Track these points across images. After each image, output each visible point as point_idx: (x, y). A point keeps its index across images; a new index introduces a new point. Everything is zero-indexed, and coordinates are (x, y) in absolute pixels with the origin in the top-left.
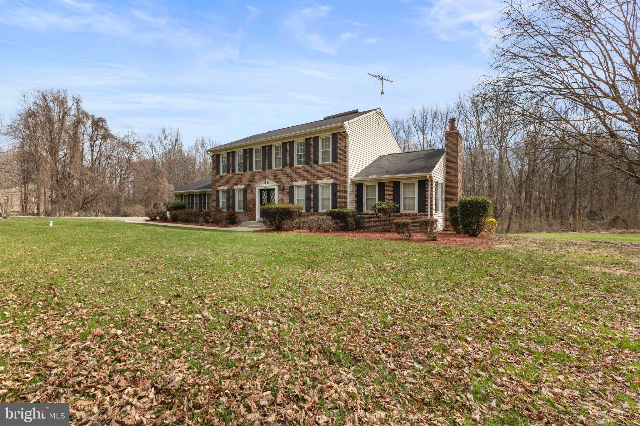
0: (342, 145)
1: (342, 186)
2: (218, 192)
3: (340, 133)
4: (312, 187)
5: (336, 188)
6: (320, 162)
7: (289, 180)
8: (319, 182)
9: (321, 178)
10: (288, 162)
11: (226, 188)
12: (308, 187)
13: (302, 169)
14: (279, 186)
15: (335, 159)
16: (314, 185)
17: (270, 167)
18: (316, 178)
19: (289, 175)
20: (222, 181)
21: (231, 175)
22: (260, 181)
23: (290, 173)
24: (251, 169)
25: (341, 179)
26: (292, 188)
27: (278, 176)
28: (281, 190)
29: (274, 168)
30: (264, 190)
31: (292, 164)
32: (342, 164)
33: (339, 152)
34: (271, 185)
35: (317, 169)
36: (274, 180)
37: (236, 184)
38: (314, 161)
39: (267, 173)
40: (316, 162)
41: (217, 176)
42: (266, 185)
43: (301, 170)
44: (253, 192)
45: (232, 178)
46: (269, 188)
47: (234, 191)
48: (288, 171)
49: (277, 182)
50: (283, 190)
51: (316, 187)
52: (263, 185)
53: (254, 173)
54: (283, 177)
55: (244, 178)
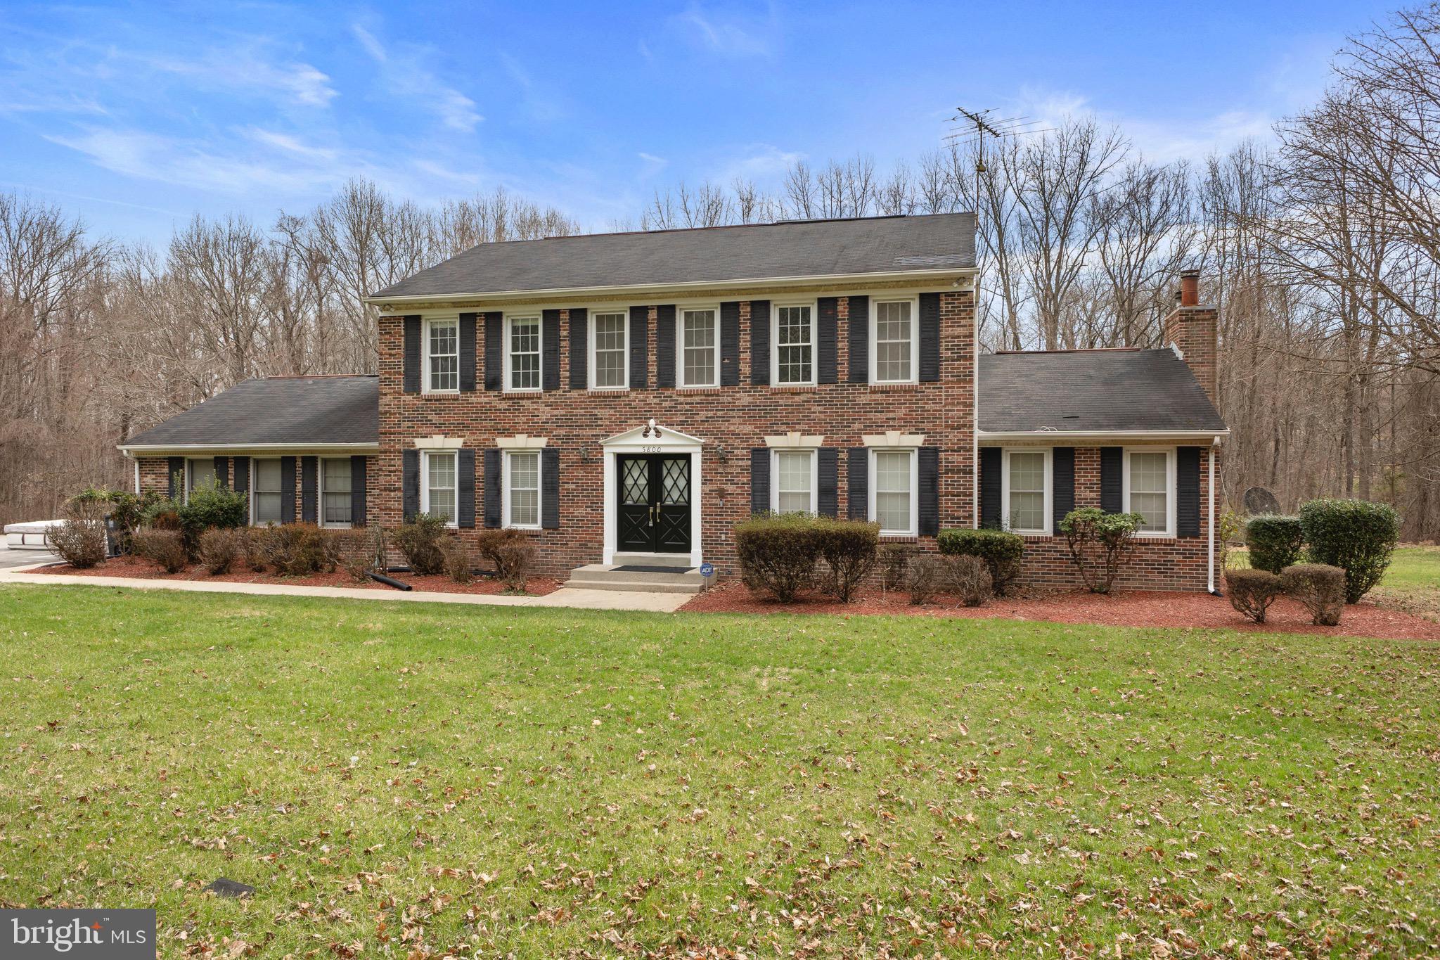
0: (958, 331)
1: (956, 458)
2: (412, 456)
3: (947, 294)
4: (843, 455)
5: (937, 461)
6: (874, 380)
7: (748, 428)
8: (869, 440)
9: (878, 428)
10: (745, 369)
11: (456, 443)
12: (827, 457)
13: (803, 397)
14: (704, 448)
15: (930, 371)
16: (851, 451)
17: (667, 379)
18: (857, 426)
19: (749, 413)
20: (435, 418)
21: (481, 397)
22: (620, 425)
23: (753, 407)
24: (579, 381)
25: (954, 436)
26: (761, 457)
27: (702, 415)
28: (717, 459)
29: (680, 383)
30: (636, 457)
31: (761, 378)
32: (957, 391)
33: (944, 353)
34: (669, 441)
35: (864, 399)
36: (683, 425)
37: (509, 433)
38: (851, 375)
39: (652, 400)
40: (860, 376)
41: (409, 398)
42: (652, 439)
43: (797, 398)
44: (591, 462)
45: (490, 408)
46: (664, 450)
47: (496, 454)
48: (745, 399)
49: (701, 433)
50: (724, 460)
51: (859, 457)
52: (635, 442)
53: (595, 396)
54: (726, 419)
55: (545, 413)
